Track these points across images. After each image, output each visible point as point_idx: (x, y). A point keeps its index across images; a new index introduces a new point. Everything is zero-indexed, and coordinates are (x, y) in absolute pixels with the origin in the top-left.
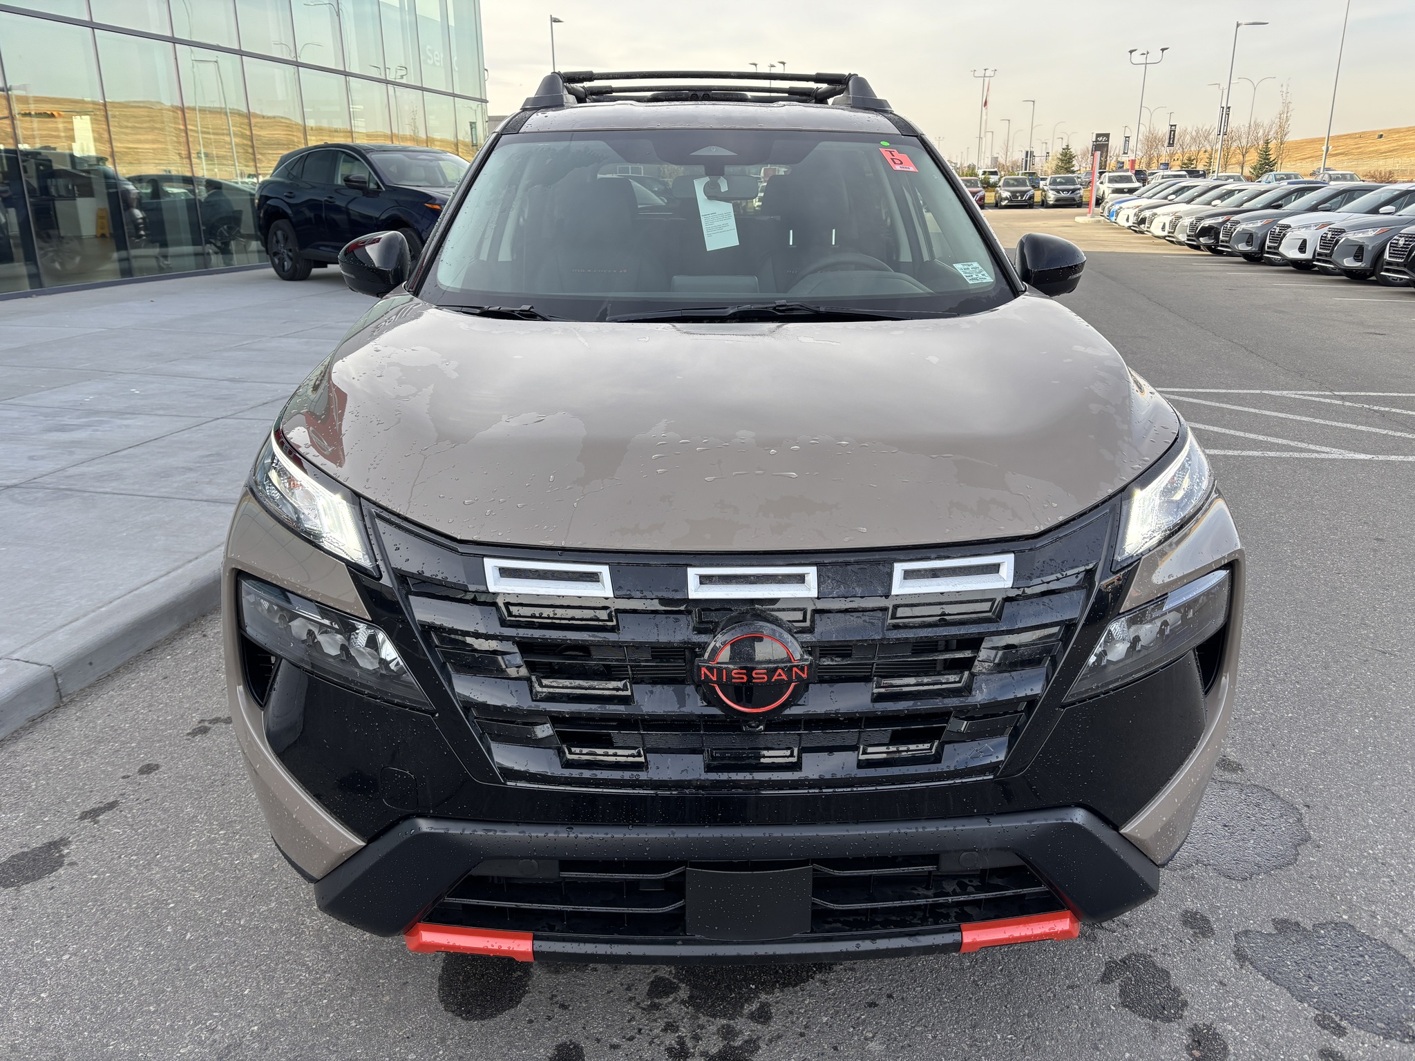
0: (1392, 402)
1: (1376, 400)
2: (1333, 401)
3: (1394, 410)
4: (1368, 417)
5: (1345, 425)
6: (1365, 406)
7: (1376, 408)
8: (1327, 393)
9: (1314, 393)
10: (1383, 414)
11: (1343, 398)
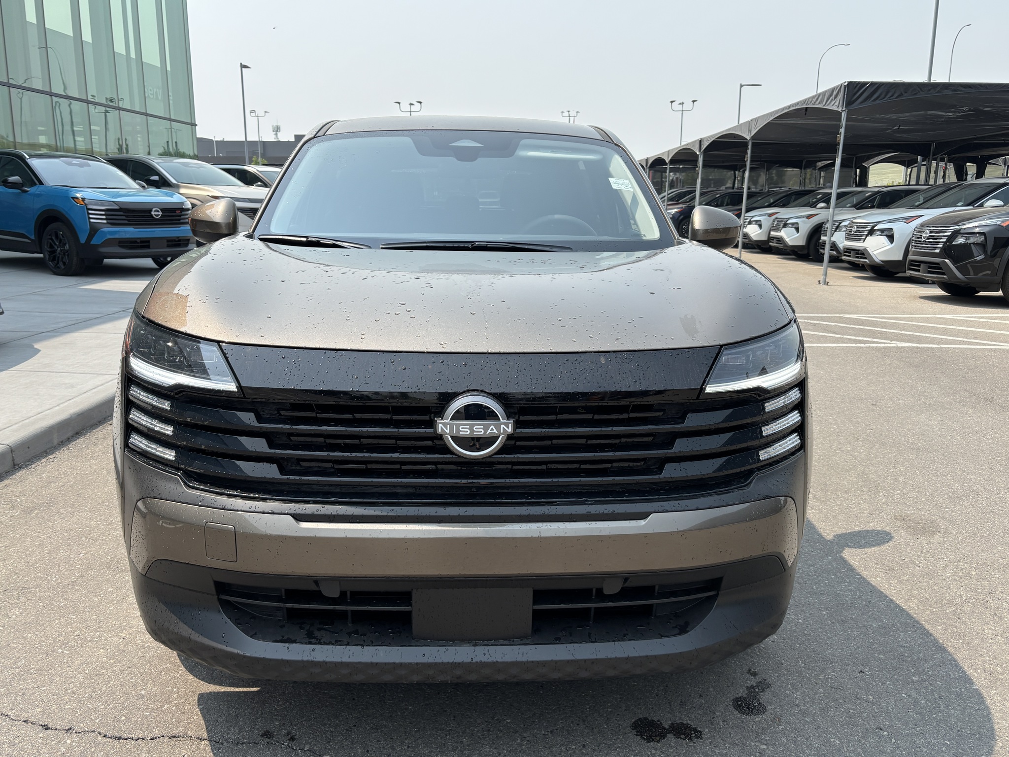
1: (813, 318)
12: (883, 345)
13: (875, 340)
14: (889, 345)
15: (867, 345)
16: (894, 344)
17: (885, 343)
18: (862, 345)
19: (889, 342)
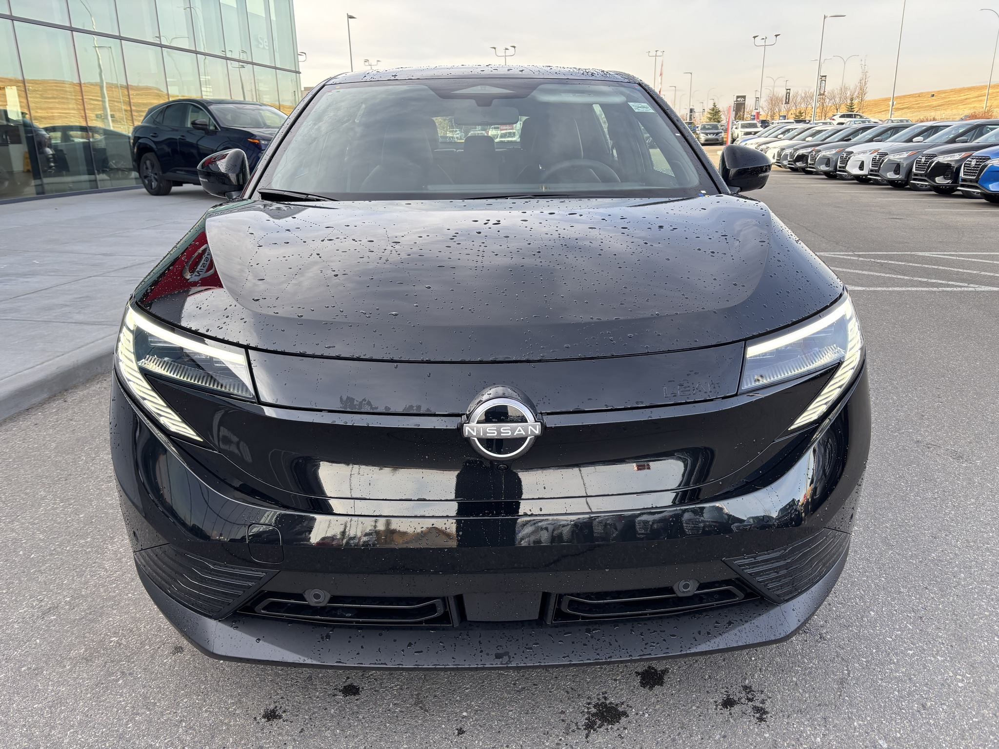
0: (891, 258)
1: (881, 257)
2: (852, 258)
3: (890, 262)
4: (871, 267)
5: (855, 271)
6: (872, 260)
7: (879, 261)
8: (850, 253)
9: (842, 253)
10: (882, 264)
11: (859, 256)
12: (959, 289)
13: (950, 283)
14: (966, 289)
15: (940, 289)
16: (972, 288)
17: (961, 287)
18: (935, 289)
19: (966, 285)
